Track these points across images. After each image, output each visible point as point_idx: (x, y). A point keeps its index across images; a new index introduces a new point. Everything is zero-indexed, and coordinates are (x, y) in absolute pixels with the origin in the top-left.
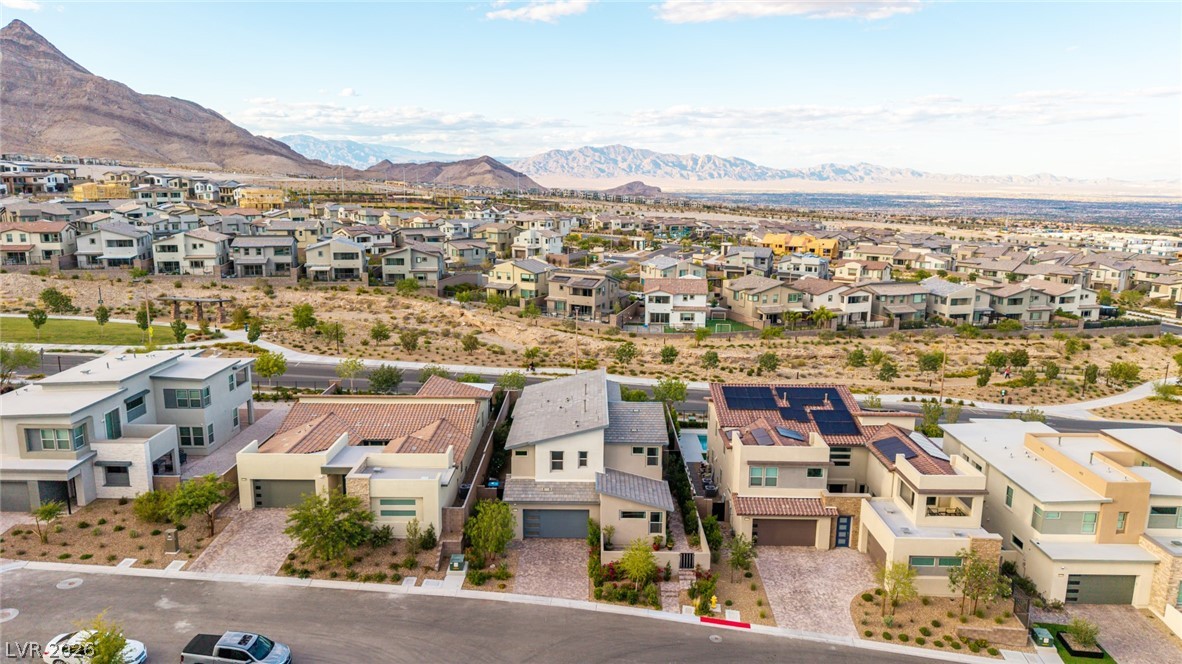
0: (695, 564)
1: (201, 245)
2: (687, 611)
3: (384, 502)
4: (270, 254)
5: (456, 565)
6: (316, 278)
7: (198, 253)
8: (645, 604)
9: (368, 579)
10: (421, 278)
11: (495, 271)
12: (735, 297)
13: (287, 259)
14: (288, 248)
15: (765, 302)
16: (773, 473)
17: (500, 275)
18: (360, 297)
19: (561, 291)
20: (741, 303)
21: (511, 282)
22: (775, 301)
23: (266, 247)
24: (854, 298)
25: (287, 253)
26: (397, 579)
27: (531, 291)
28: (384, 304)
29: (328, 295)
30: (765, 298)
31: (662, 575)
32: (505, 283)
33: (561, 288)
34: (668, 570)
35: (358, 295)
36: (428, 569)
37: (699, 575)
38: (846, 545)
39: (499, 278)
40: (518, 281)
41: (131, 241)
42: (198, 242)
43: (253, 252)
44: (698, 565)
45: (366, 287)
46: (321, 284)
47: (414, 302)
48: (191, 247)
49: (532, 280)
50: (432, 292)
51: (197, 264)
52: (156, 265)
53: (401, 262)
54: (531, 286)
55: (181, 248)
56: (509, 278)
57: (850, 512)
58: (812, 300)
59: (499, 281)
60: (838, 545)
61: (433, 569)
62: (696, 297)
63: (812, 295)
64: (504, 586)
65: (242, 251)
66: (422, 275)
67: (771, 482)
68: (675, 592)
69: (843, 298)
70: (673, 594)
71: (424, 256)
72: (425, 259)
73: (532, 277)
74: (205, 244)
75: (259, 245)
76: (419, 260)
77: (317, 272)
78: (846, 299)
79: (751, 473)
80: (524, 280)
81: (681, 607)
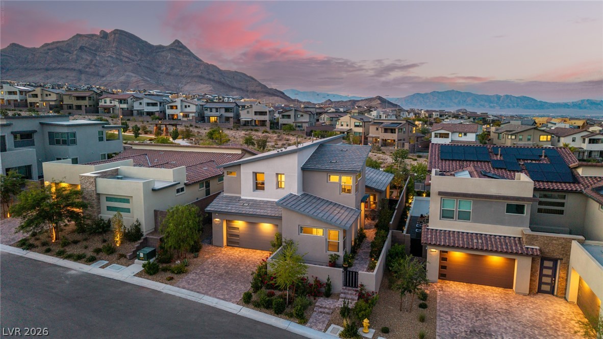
0: (359, 283)
1: (189, 106)
2: (333, 331)
3: (110, 198)
4: (223, 112)
5: (142, 255)
6: (245, 125)
7: (188, 110)
8: (290, 316)
9: (69, 257)
10: (299, 126)
11: (340, 121)
12: (498, 138)
13: (231, 115)
14: (231, 108)
15: (521, 140)
16: (467, 206)
17: (342, 123)
18: (263, 134)
19: (377, 132)
20: (503, 141)
21: (348, 128)
22: (529, 140)
23: (220, 108)
24: (594, 139)
25: (231, 112)
26: (92, 260)
27: (360, 133)
28: (275, 138)
29: (247, 133)
30: (521, 137)
31: (323, 290)
32: (345, 128)
33: (377, 129)
34: (329, 285)
35: (263, 133)
36: (122, 256)
37: (361, 296)
38: (552, 292)
39: (342, 125)
40: (352, 127)
41: (157, 103)
42: (187, 104)
43: (214, 110)
44: (362, 285)
45: (268, 129)
46: (245, 128)
47: (291, 138)
48: (184, 107)
49: (361, 126)
50: (303, 133)
51: (186, 116)
52: (167, 115)
53: (289, 117)
54: (360, 130)
55: (179, 107)
56: (347, 125)
57: (556, 255)
58: (559, 141)
59: (342, 127)
60: (540, 291)
61: (125, 257)
62: (468, 134)
63: (559, 137)
64: (171, 279)
65: (209, 109)
66: (300, 125)
67: (464, 216)
68: (329, 309)
69: (584, 140)
70: (326, 310)
71: (301, 113)
72: (302, 116)
73: (361, 124)
74: (191, 105)
75: (217, 107)
76: (299, 116)
77: (245, 121)
78: (587, 140)
79: (442, 205)
80: (356, 126)
81: (328, 325)
